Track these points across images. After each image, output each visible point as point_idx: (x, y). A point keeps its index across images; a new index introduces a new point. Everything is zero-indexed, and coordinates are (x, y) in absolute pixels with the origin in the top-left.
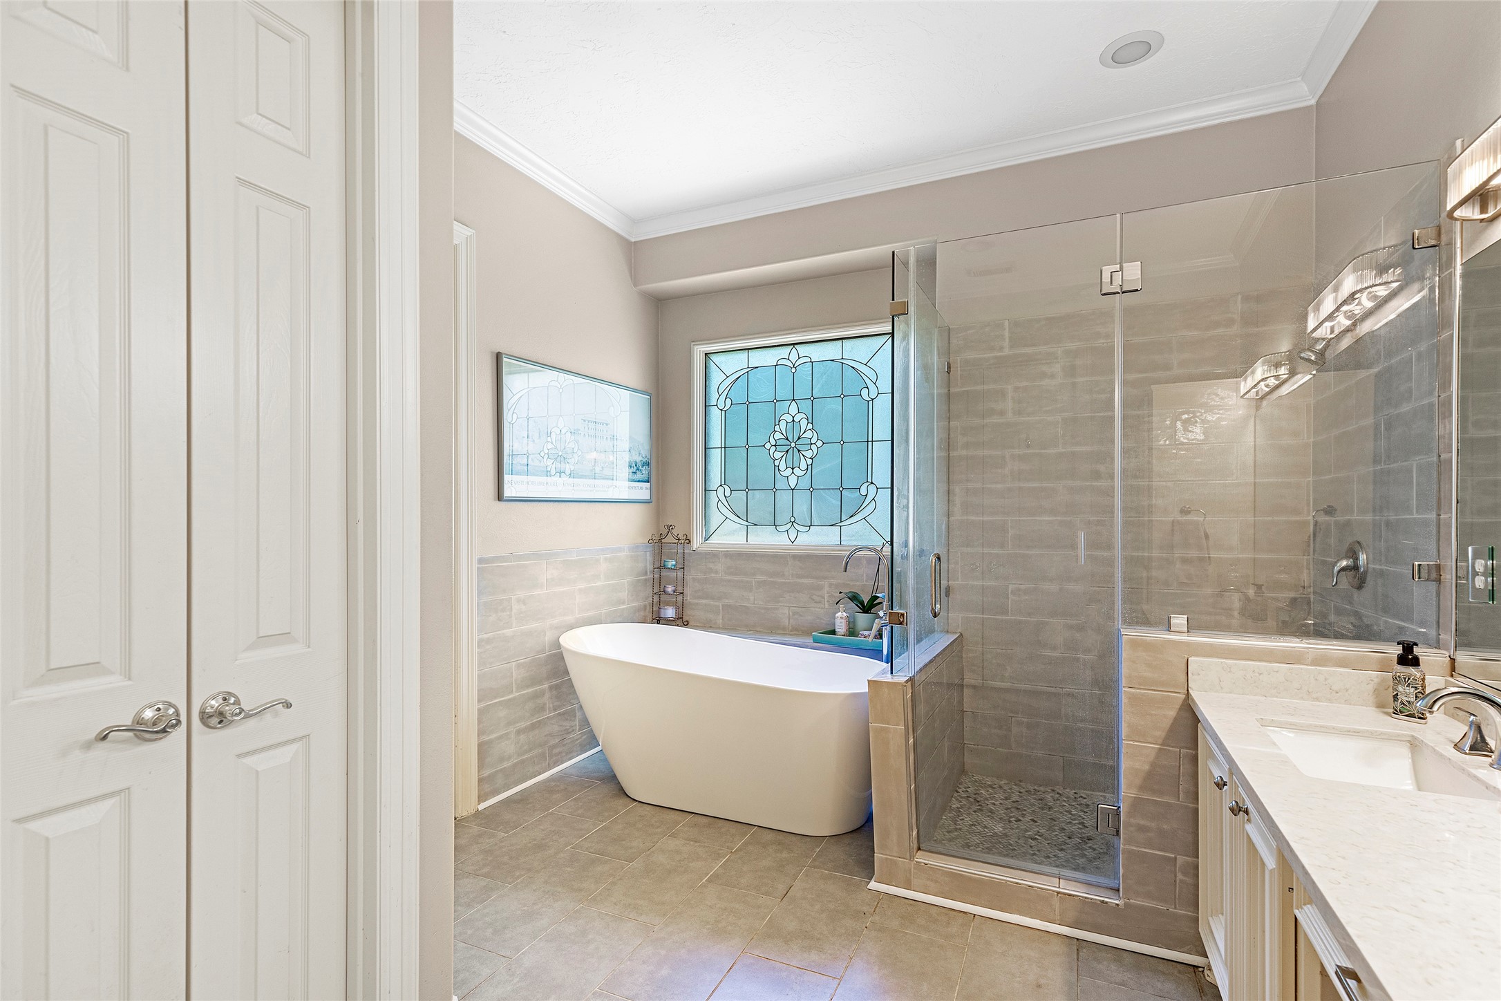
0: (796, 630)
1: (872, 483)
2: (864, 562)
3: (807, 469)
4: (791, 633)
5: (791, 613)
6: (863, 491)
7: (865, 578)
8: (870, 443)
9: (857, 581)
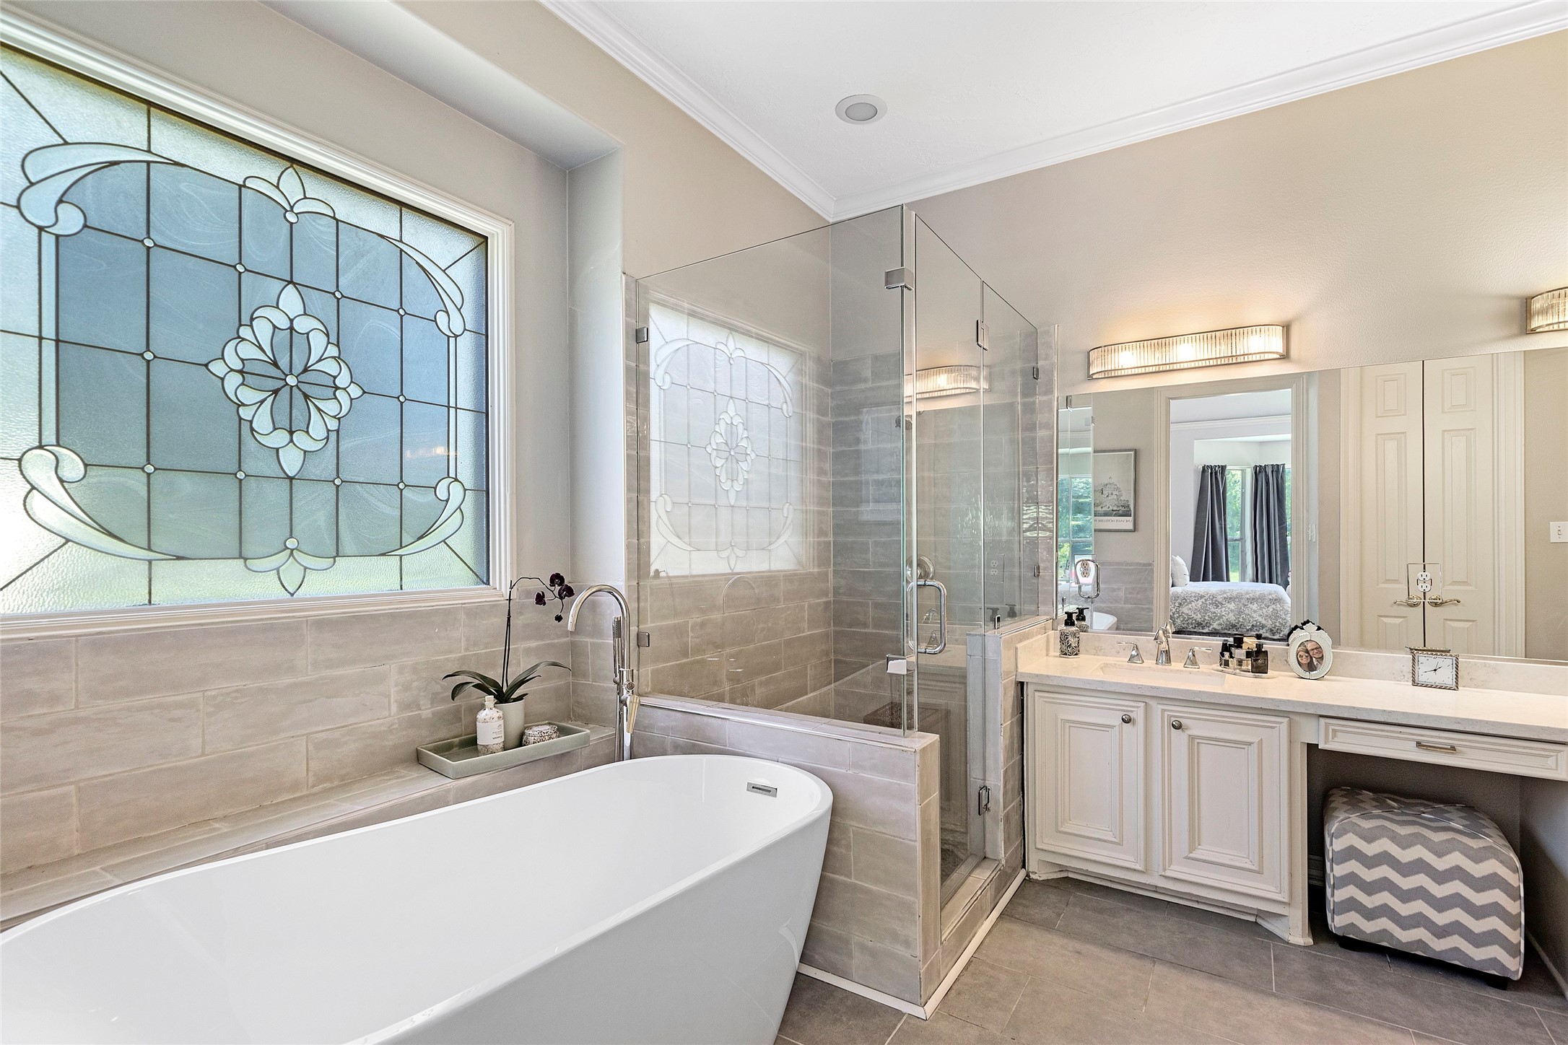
0: (327, 778)
1: (456, 480)
2: (463, 617)
3: (327, 438)
4: (316, 789)
5: (310, 748)
6: (442, 493)
7: (463, 643)
8: (452, 411)
9: (451, 652)
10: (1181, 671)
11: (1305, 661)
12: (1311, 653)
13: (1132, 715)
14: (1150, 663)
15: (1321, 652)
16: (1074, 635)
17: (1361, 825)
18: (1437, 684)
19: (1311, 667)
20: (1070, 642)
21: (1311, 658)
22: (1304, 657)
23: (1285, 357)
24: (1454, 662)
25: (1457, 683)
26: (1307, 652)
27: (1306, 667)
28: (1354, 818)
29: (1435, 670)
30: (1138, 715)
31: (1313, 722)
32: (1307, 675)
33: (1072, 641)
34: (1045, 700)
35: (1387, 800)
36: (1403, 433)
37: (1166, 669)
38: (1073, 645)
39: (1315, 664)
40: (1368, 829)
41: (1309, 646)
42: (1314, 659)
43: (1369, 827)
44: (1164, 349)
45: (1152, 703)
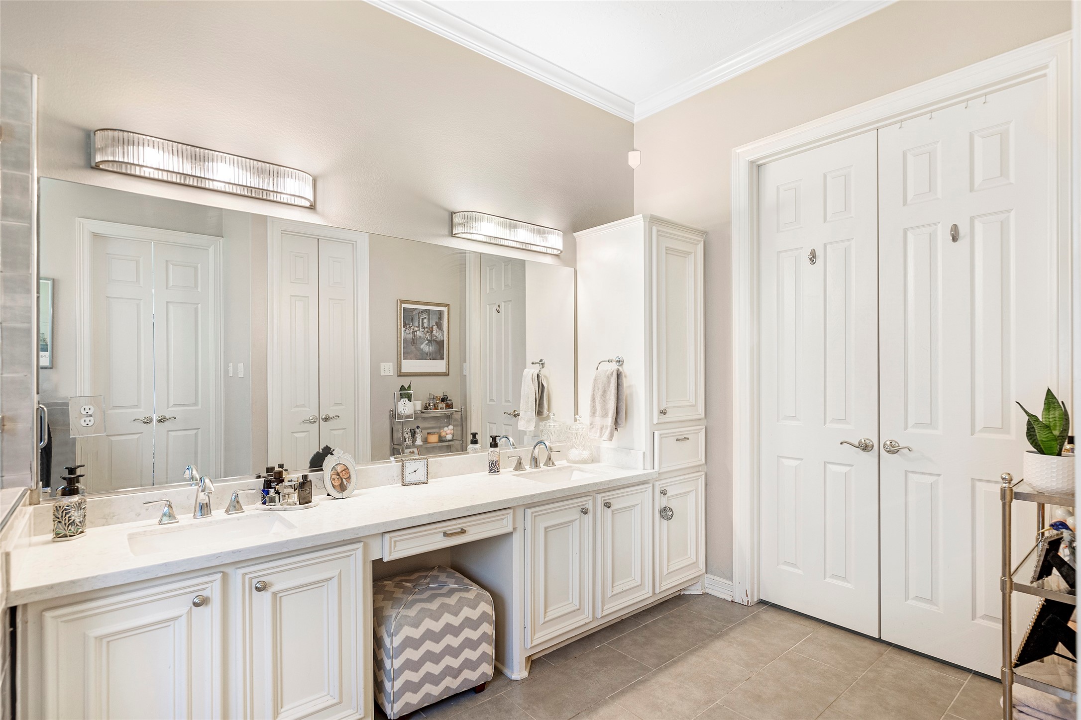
10: (225, 520)
11: (337, 483)
12: (341, 475)
13: (205, 594)
14: (185, 519)
15: (348, 472)
16: (79, 506)
17: (410, 615)
18: (416, 482)
19: (342, 488)
20: (73, 518)
21: (342, 479)
22: (336, 479)
23: (312, 207)
24: (426, 463)
25: (427, 478)
26: (338, 474)
27: (338, 488)
28: (403, 612)
29: (415, 471)
30: (214, 590)
31: (378, 540)
32: (339, 495)
33: (75, 515)
34: (64, 619)
35: (404, 583)
36: (307, 297)
37: (211, 522)
38: (77, 521)
39: (345, 484)
40: (415, 616)
41: (339, 469)
42: (344, 479)
43: (415, 614)
44: (202, 163)
45: (229, 570)
